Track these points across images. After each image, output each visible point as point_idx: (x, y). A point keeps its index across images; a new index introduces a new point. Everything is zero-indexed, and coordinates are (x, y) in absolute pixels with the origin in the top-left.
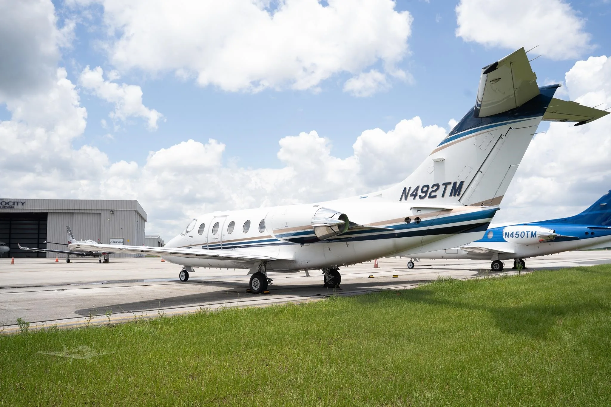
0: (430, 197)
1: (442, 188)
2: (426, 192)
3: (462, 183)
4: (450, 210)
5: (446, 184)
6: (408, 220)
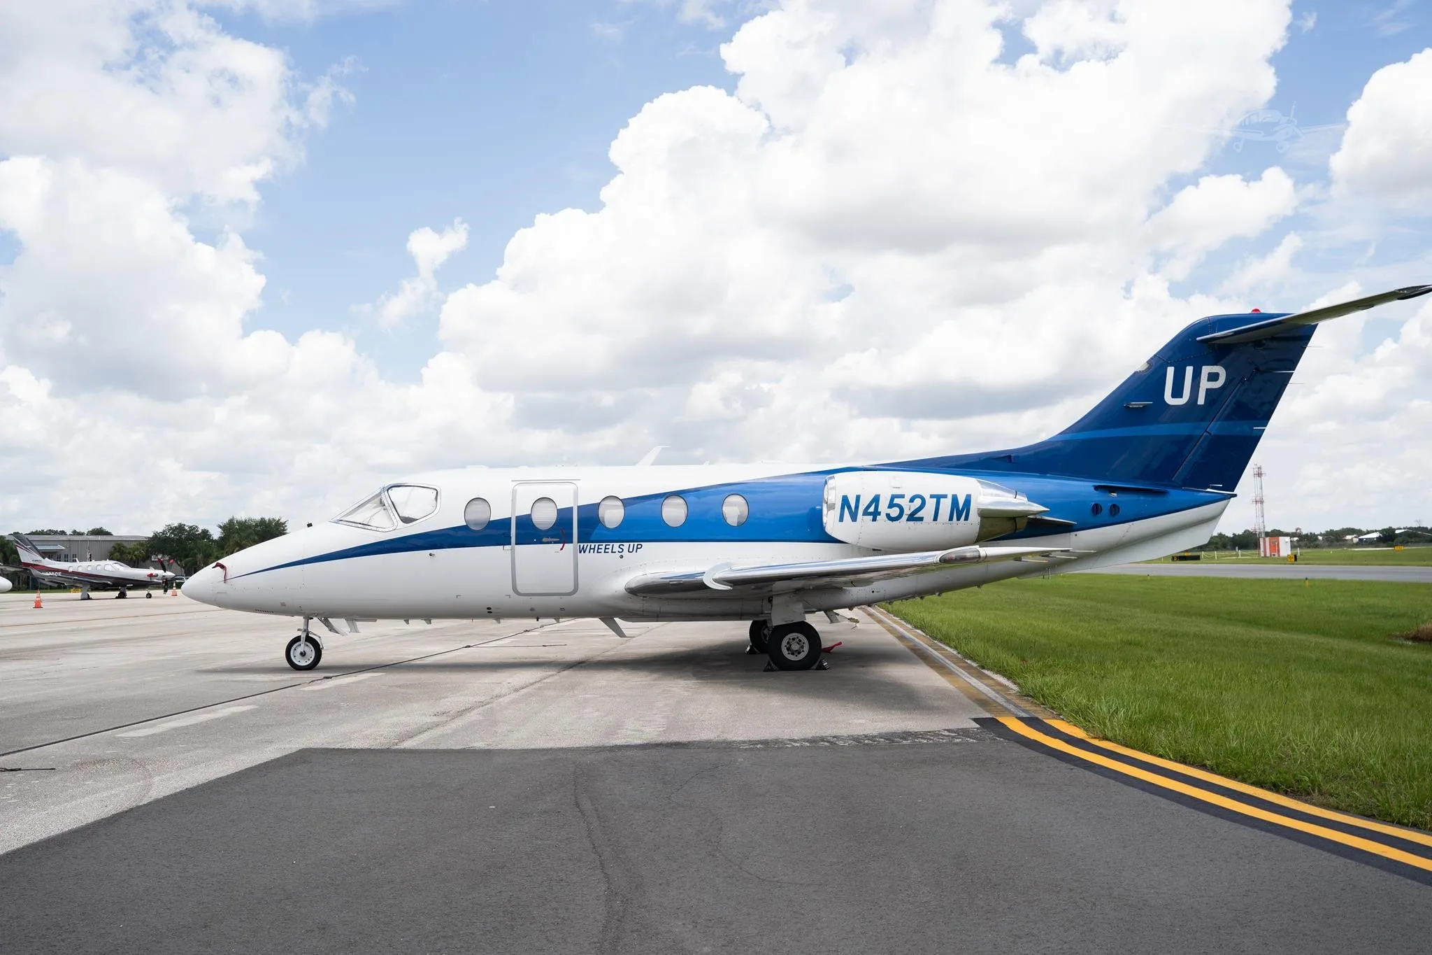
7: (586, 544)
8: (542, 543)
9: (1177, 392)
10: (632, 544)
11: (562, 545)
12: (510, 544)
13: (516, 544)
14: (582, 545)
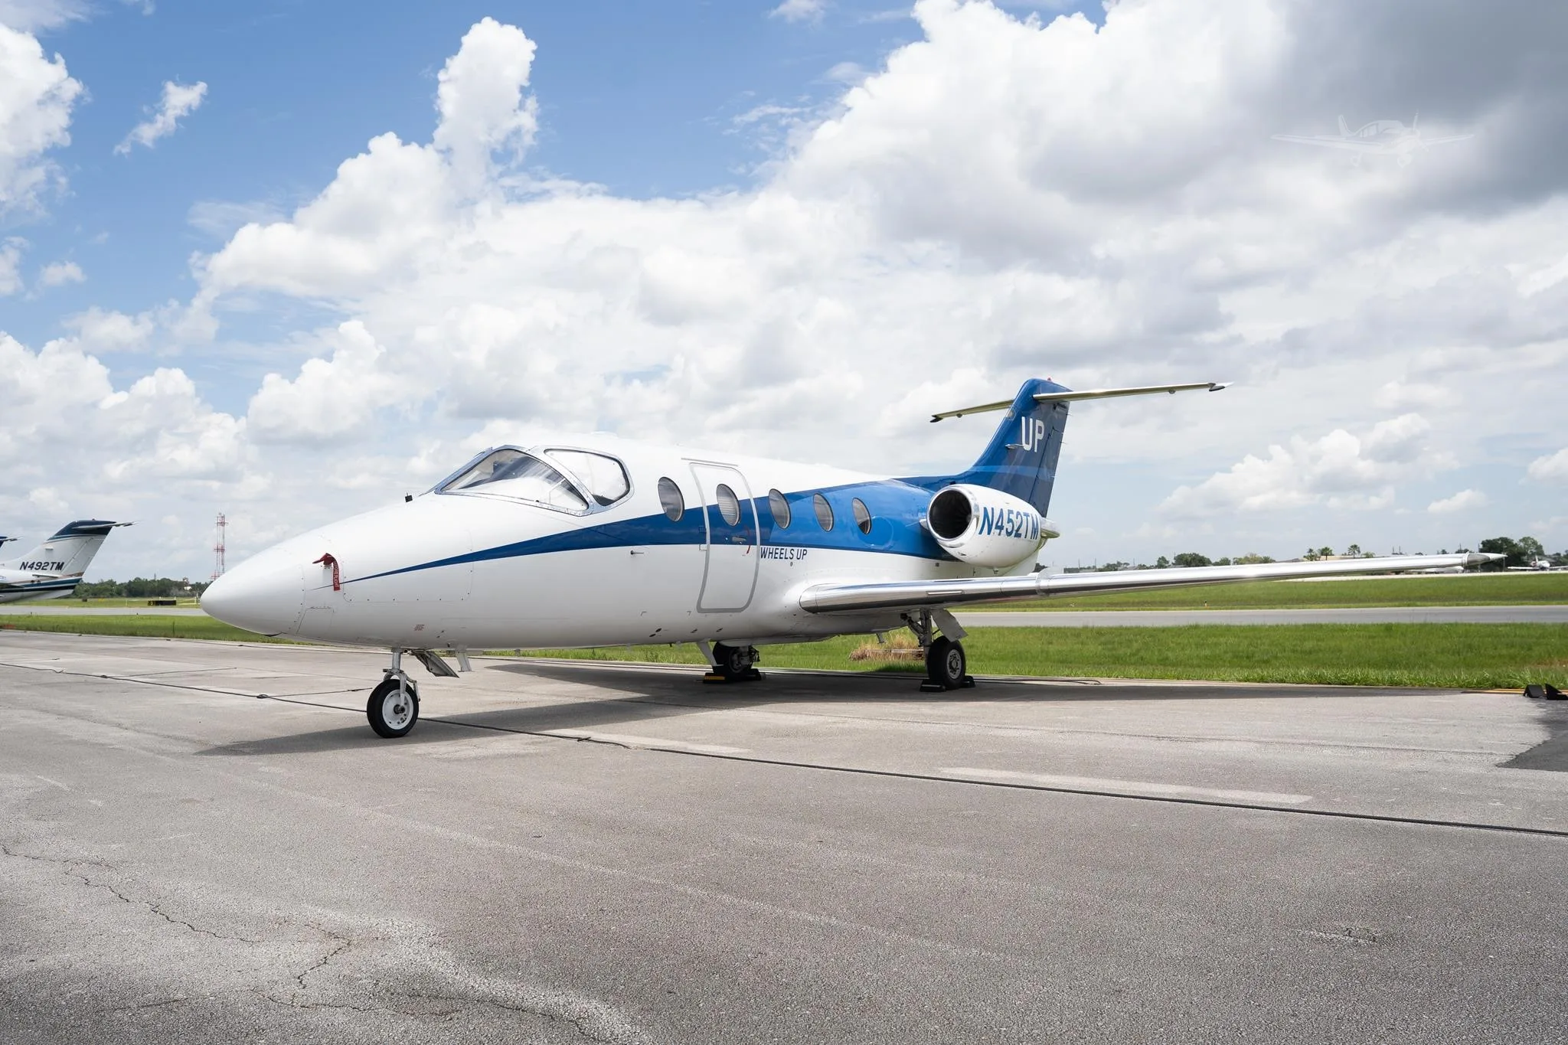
0: (43, 569)
1: (51, 565)
2: (40, 566)
3: (63, 563)
4: (56, 578)
5: (53, 563)
6: (33, 581)
7: (766, 547)
8: (731, 543)
9: (1027, 442)
10: (800, 548)
11: (748, 546)
12: (705, 543)
13: (711, 543)
14: (763, 547)
